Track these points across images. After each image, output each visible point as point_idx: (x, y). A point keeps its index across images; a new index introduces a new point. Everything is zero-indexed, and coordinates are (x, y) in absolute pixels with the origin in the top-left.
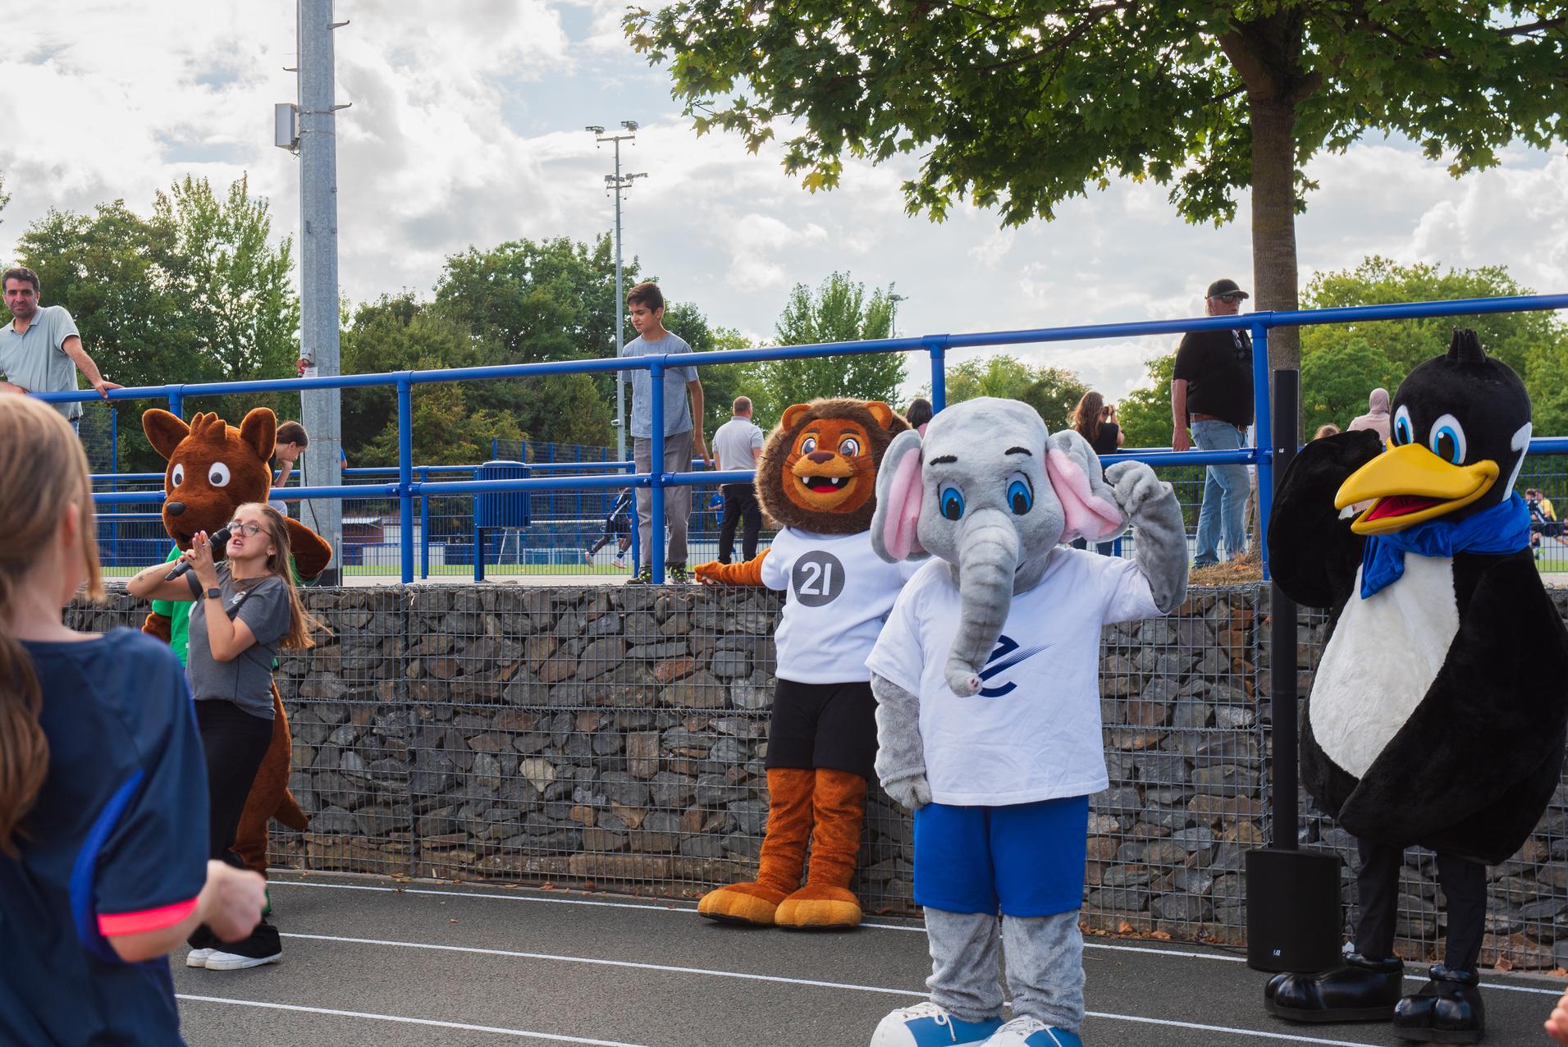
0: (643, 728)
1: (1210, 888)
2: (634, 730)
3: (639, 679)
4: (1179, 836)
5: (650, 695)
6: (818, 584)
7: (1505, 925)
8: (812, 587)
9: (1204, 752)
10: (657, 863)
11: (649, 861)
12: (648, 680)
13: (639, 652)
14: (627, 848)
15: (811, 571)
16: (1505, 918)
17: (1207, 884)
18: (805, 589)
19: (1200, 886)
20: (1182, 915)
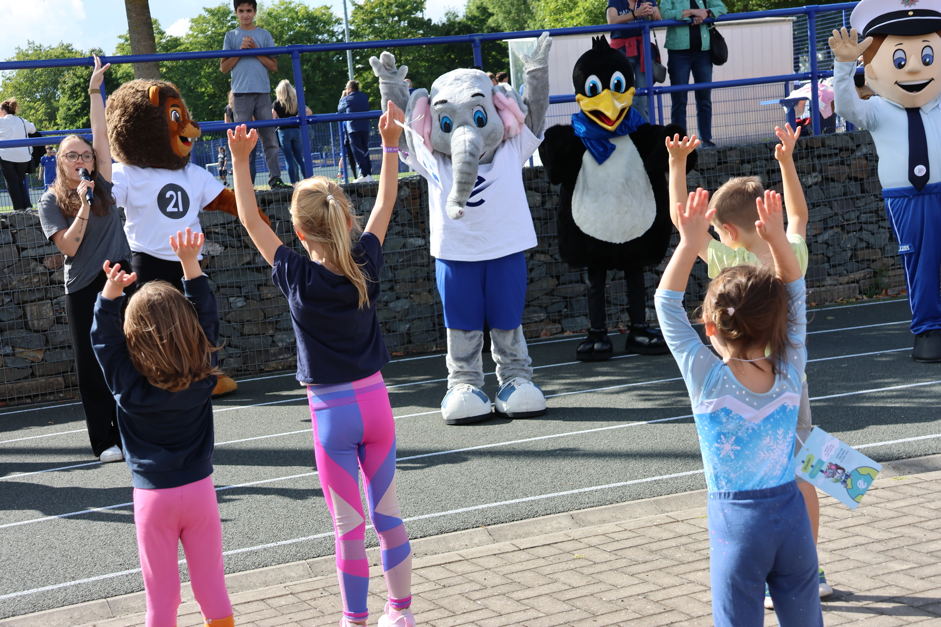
0: (40, 299)
1: (409, 327)
2: (31, 302)
3: (34, 269)
4: (391, 305)
5: (45, 278)
6: (176, 205)
7: (542, 318)
8: (174, 207)
9: (403, 261)
10: (57, 380)
11: (51, 380)
12: (40, 269)
13: (31, 253)
14: (33, 375)
15: (172, 196)
16: (542, 315)
17: (408, 326)
18: (170, 209)
19: (404, 327)
20: (396, 344)
